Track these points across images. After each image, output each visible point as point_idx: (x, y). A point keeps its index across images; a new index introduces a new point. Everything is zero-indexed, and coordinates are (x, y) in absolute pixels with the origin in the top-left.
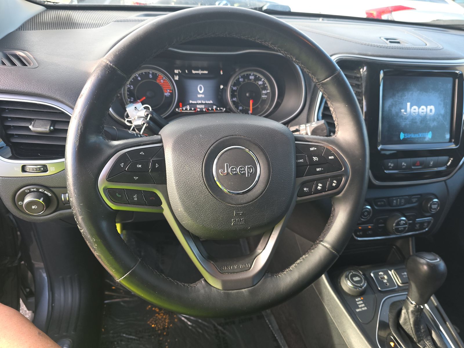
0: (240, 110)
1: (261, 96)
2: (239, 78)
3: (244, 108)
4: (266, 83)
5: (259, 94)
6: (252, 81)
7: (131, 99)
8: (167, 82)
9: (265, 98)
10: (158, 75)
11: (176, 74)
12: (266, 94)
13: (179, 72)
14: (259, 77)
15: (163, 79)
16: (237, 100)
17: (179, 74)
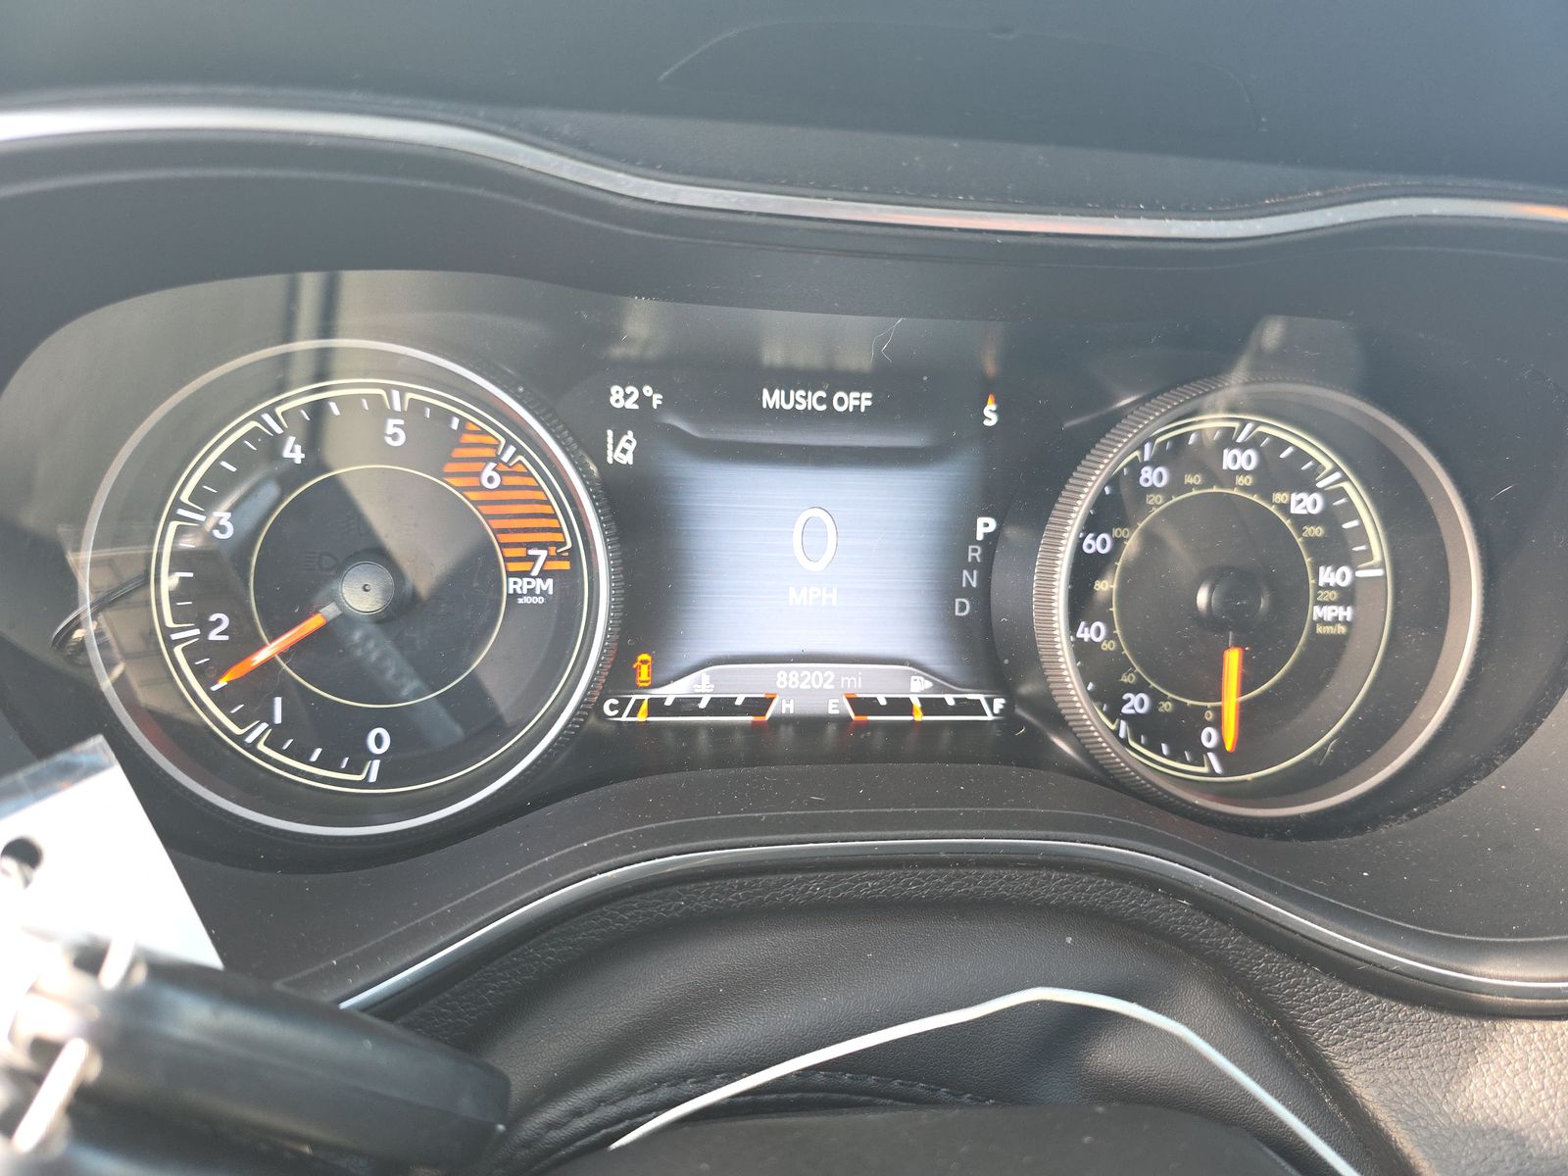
0: (1133, 720)
1: (1304, 609)
2: (1136, 467)
3: (1166, 707)
4: (1351, 512)
5: (1294, 595)
6: (1244, 488)
7: (206, 626)
8: (530, 482)
9: (1335, 621)
10: (455, 424)
11: (622, 421)
12: (1346, 596)
13: (644, 401)
14: (1300, 456)
15: (497, 459)
16: (1111, 636)
17: (640, 420)
